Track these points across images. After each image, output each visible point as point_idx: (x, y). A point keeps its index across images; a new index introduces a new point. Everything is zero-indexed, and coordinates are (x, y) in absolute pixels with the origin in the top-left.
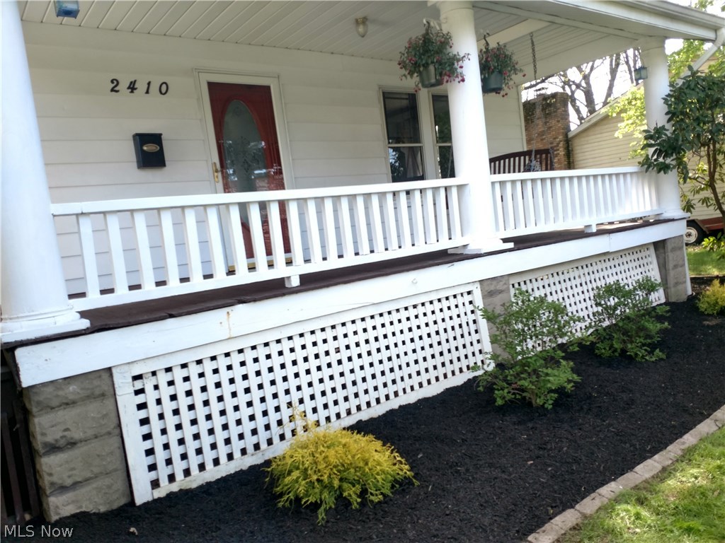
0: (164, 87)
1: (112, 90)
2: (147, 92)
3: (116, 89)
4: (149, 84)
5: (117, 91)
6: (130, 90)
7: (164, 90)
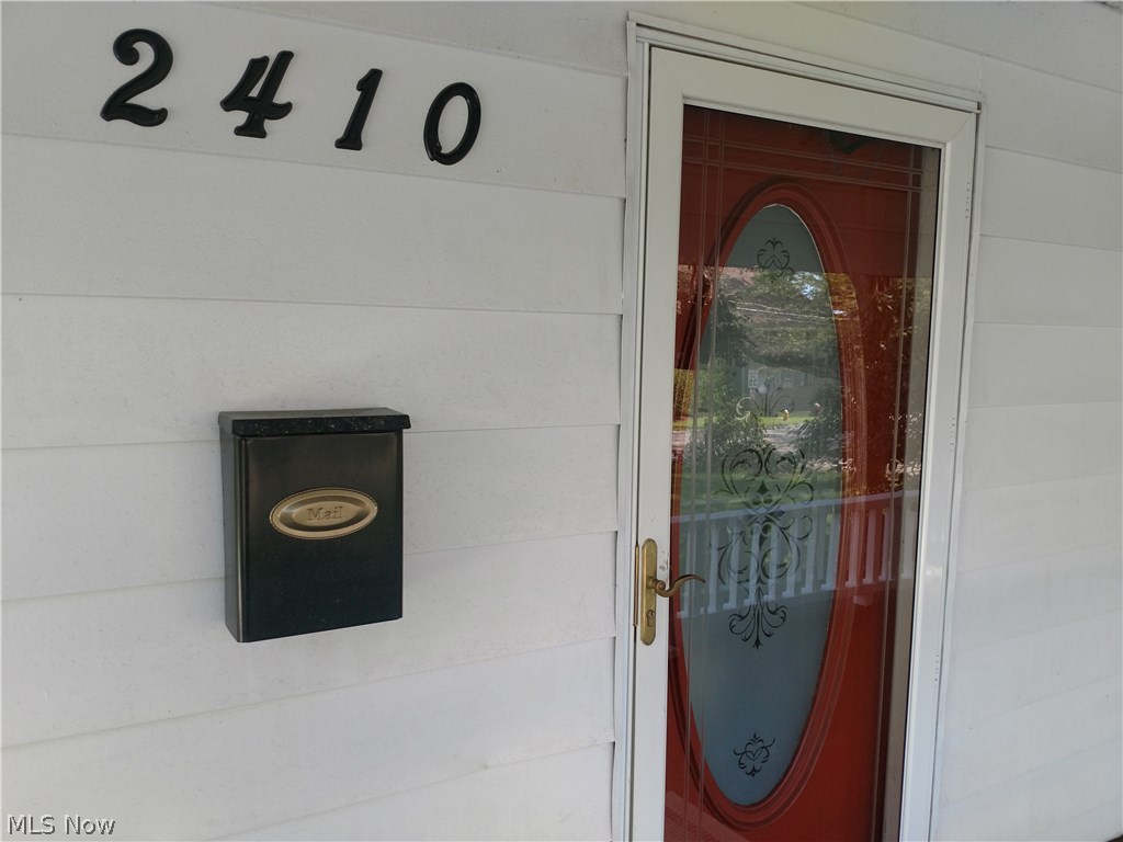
0: (456, 115)
1: (119, 107)
2: (351, 139)
3: (147, 99)
4: (369, 84)
5: (153, 118)
6: (241, 117)
7: (450, 137)
